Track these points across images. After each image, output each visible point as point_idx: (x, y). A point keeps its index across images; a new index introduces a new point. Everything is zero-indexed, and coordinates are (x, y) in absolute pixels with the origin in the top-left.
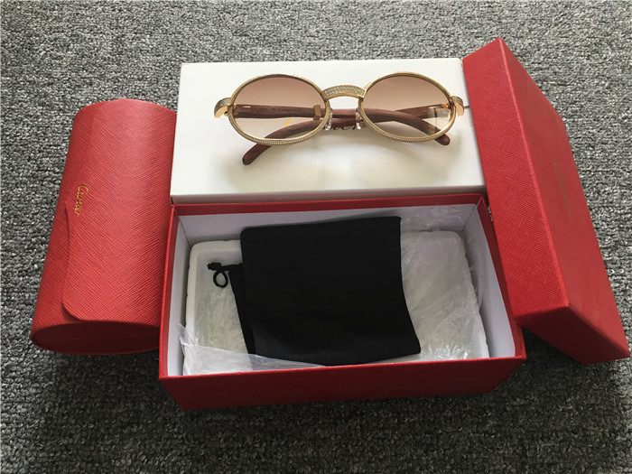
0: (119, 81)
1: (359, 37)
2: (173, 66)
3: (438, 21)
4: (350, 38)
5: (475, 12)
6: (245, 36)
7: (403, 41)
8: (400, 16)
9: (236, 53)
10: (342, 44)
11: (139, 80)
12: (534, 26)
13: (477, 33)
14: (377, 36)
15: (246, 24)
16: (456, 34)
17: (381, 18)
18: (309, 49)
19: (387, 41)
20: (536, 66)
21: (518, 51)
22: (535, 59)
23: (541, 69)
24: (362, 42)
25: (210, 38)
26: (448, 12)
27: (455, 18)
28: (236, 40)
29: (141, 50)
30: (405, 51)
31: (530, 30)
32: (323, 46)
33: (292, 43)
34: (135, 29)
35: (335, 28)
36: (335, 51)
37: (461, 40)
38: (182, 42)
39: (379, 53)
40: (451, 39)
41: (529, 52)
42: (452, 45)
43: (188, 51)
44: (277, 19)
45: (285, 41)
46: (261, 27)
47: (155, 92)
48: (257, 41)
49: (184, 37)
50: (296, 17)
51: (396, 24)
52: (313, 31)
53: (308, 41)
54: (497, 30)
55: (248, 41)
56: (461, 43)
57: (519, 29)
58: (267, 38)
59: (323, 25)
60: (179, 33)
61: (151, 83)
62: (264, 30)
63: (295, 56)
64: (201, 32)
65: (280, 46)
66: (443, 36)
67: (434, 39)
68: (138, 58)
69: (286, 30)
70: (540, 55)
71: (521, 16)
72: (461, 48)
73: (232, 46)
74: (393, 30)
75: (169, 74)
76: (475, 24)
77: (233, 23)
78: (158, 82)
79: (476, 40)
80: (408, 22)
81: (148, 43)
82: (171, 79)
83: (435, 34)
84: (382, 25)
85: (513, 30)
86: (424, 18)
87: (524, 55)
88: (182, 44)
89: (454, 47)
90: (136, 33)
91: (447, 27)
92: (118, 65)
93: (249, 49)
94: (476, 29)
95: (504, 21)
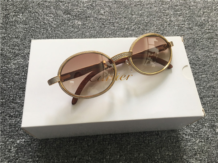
0: (5, 39)
1: (124, 15)
2: (33, 31)
3: (161, 7)
4: (120, 16)
5: (178, 3)
6: (70, 14)
7: (145, 18)
8: (144, 5)
9: (65, 23)
10: (116, 19)
11: (16, 38)
12: (205, 11)
13: (180, 14)
14: (133, 15)
15: (70, 8)
16: (170, 14)
17: (135, 6)
18: (101, 22)
19: (138, 18)
20: (207, 31)
21: (199, 23)
22: (207, 27)
23: (210, 33)
24: (126, 18)
25: (52, 15)
26: (166, 3)
27: (169, 6)
28: (65, 16)
29: (17, 22)
30: (147, 23)
31: (204, 13)
32: (107, 20)
33: (92, 18)
34: (15, 10)
35: (113, 10)
36: (113, 23)
37: (172, 17)
38: (38, 17)
39: (134, 24)
40: (168, 17)
41: (204, 24)
42: (168, 20)
43: (41, 22)
44: (85, 5)
45: (89, 17)
46: (77, 10)
47: (24, 45)
48: (75, 17)
49: (39, 15)
50: (94, 5)
51: (142, 9)
52: (102, 12)
53: (100, 17)
54: (189, 12)
55: (71, 17)
56: (172, 19)
57: (199, 12)
58: (80, 16)
59: (107, 9)
60: (37, 13)
61: (22, 40)
62: (79, 12)
63: (94, 25)
64: (48, 12)
65: (87, 20)
66: (164, 15)
67: (160, 17)
68: (15, 26)
69: (89, 11)
70: (209, 25)
71: (199, 6)
72: (172, 21)
73: (63, 20)
74: (141, 12)
75: (31, 35)
76: (178, 9)
77: (63, 7)
78: (25, 39)
79: (179, 18)
80: (147, 8)
81: (21, 18)
82: (32, 37)
83: (160, 14)
84: (135, 9)
85: (196, 12)
86: (155, 6)
87: (202, 25)
88: (38, 19)
89: (170, 21)
90: (15, 13)
91: (166, 11)
92: (6, 30)
93: (71, 21)
94: (179, 11)
95: (191, 8)
